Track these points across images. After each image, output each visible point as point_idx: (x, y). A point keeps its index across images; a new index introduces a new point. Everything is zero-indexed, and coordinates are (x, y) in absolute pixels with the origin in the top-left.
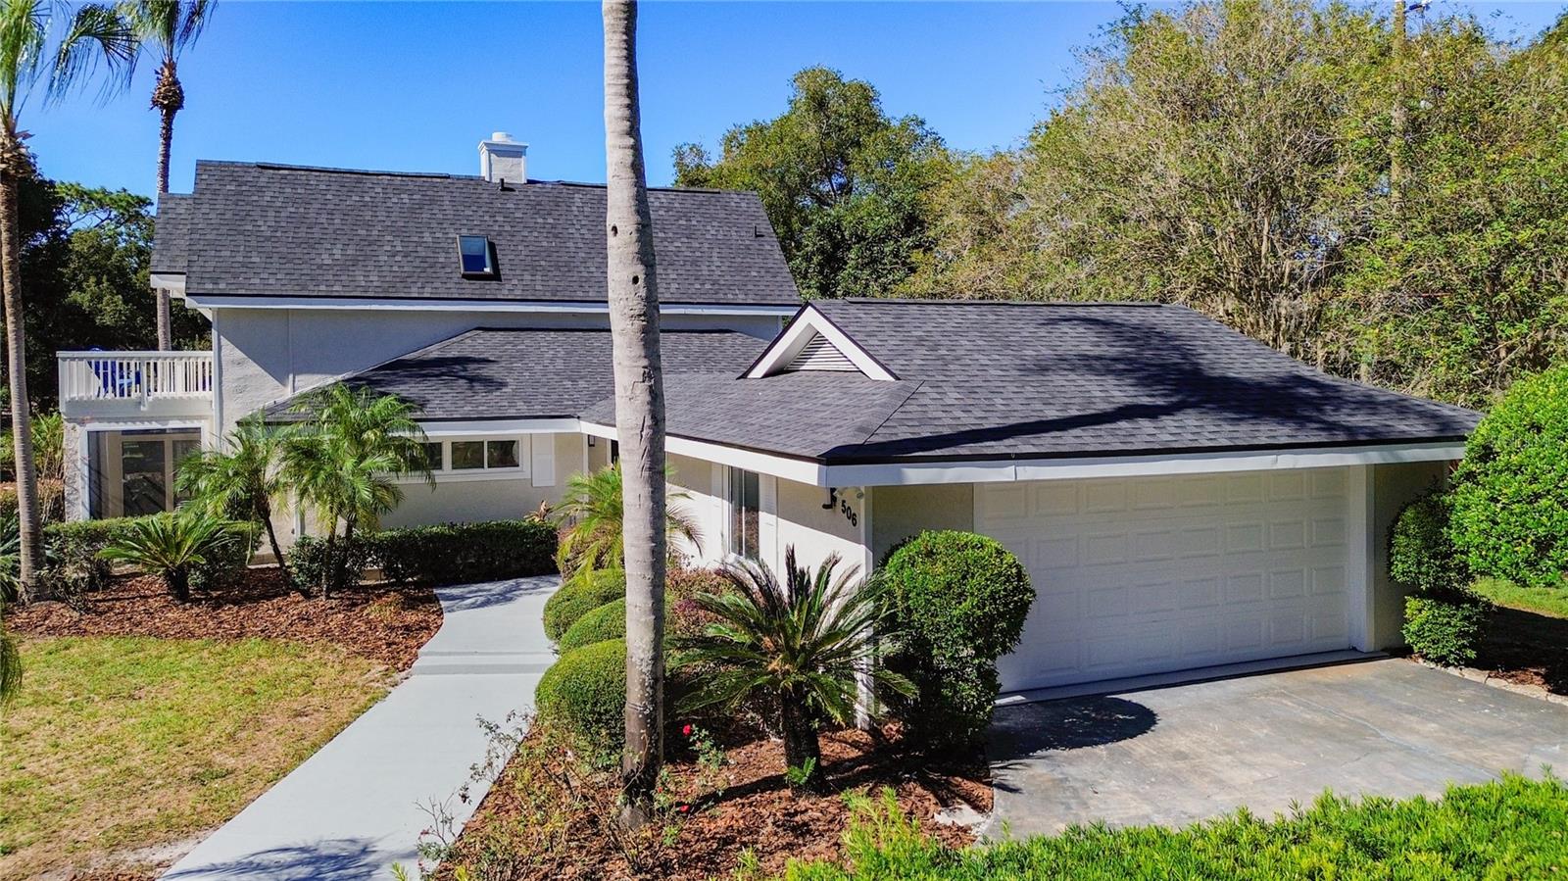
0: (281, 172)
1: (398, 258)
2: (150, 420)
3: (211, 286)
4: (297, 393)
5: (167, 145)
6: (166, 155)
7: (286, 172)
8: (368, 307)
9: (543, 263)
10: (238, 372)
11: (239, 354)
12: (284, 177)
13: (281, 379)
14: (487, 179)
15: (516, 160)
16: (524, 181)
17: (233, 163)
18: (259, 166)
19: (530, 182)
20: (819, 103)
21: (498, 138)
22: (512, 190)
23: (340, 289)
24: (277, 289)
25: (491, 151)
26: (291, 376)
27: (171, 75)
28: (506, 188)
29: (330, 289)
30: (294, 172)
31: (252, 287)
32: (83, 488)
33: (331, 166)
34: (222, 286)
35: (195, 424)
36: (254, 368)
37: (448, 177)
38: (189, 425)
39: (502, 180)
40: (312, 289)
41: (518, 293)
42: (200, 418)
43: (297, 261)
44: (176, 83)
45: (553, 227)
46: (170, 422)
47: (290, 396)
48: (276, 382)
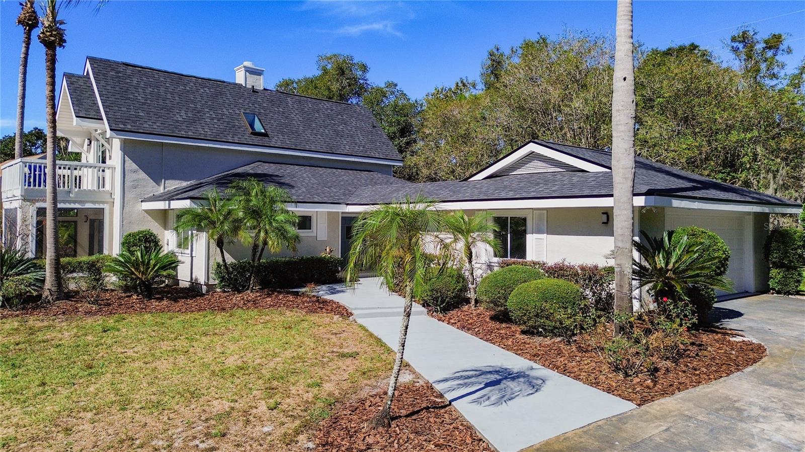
0: (137, 68)
1: (215, 121)
2: (75, 202)
3: (122, 126)
4: (166, 190)
5: (27, 48)
6: (27, 54)
7: (140, 69)
8: (207, 145)
9: (285, 130)
10: (135, 176)
11: (135, 166)
12: (139, 71)
13: (157, 182)
14: (244, 85)
15: (258, 77)
16: (262, 88)
17: (109, 60)
18: (124, 64)
19: (265, 89)
20: (341, 72)
21: (247, 64)
22: (257, 92)
23: (192, 134)
24: (159, 131)
25: (246, 71)
26: (163, 181)
27: (32, 7)
28: (254, 91)
29: (187, 134)
30: (144, 70)
31: (145, 129)
32: (32, 241)
33: (163, 69)
34: (129, 127)
35: (101, 206)
36: (142, 175)
37: (224, 82)
38: (97, 206)
39: (253, 86)
40: (177, 133)
41: (279, 144)
42: (103, 203)
43: (164, 117)
44: (34, 12)
45: (284, 113)
46: (87, 204)
47: (162, 192)
48: (154, 184)
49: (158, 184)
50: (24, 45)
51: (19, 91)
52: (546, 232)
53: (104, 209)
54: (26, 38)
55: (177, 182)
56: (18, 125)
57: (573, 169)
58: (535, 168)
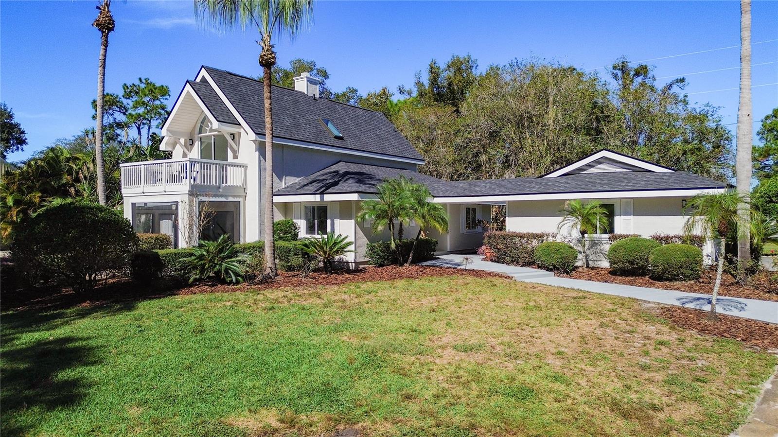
1: (308, 126)
2: (222, 196)
3: (261, 131)
4: (286, 186)
9: (350, 134)
12: (241, 80)
14: (306, 93)
15: (316, 86)
16: (318, 97)
22: (316, 100)
23: (302, 137)
24: (283, 135)
25: (308, 81)
26: (284, 177)
29: (299, 137)
35: (238, 200)
39: (314, 95)
40: (294, 137)
41: (353, 146)
42: (239, 196)
43: (278, 122)
46: (229, 198)
47: (284, 187)
48: (279, 180)
49: (281, 179)
50: (103, 47)
51: (98, 91)
52: (632, 214)
53: (240, 202)
54: (105, 40)
55: (293, 178)
56: (99, 124)
57: (639, 170)
58: (605, 169)
